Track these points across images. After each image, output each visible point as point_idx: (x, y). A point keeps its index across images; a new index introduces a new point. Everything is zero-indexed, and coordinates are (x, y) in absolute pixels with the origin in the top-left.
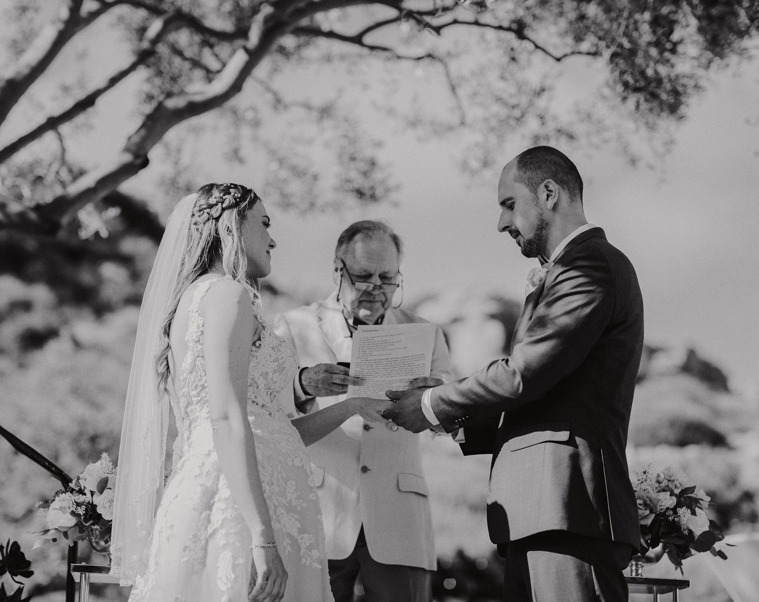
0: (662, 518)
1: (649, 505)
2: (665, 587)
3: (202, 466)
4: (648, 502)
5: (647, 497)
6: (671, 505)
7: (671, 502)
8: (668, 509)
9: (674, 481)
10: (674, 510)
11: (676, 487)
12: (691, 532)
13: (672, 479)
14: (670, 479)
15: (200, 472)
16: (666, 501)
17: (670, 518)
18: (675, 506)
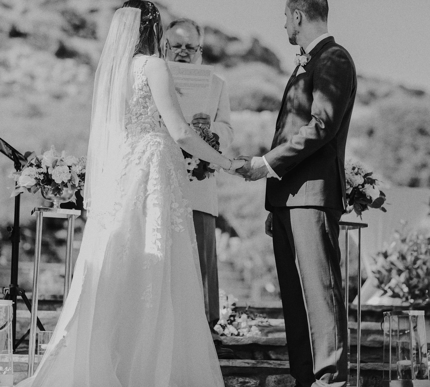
0: (356, 189)
1: (350, 183)
2: (351, 226)
3: (140, 159)
4: (350, 181)
5: (349, 178)
6: (361, 183)
7: (361, 181)
8: (359, 185)
9: (361, 169)
10: (363, 185)
11: (362, 172)
12: (371, 198)
13: (360, 168)
14: (359, 168)
15: (139, 162)
16: (358, 180)
17: (361, 190)
18: (363, 183)
